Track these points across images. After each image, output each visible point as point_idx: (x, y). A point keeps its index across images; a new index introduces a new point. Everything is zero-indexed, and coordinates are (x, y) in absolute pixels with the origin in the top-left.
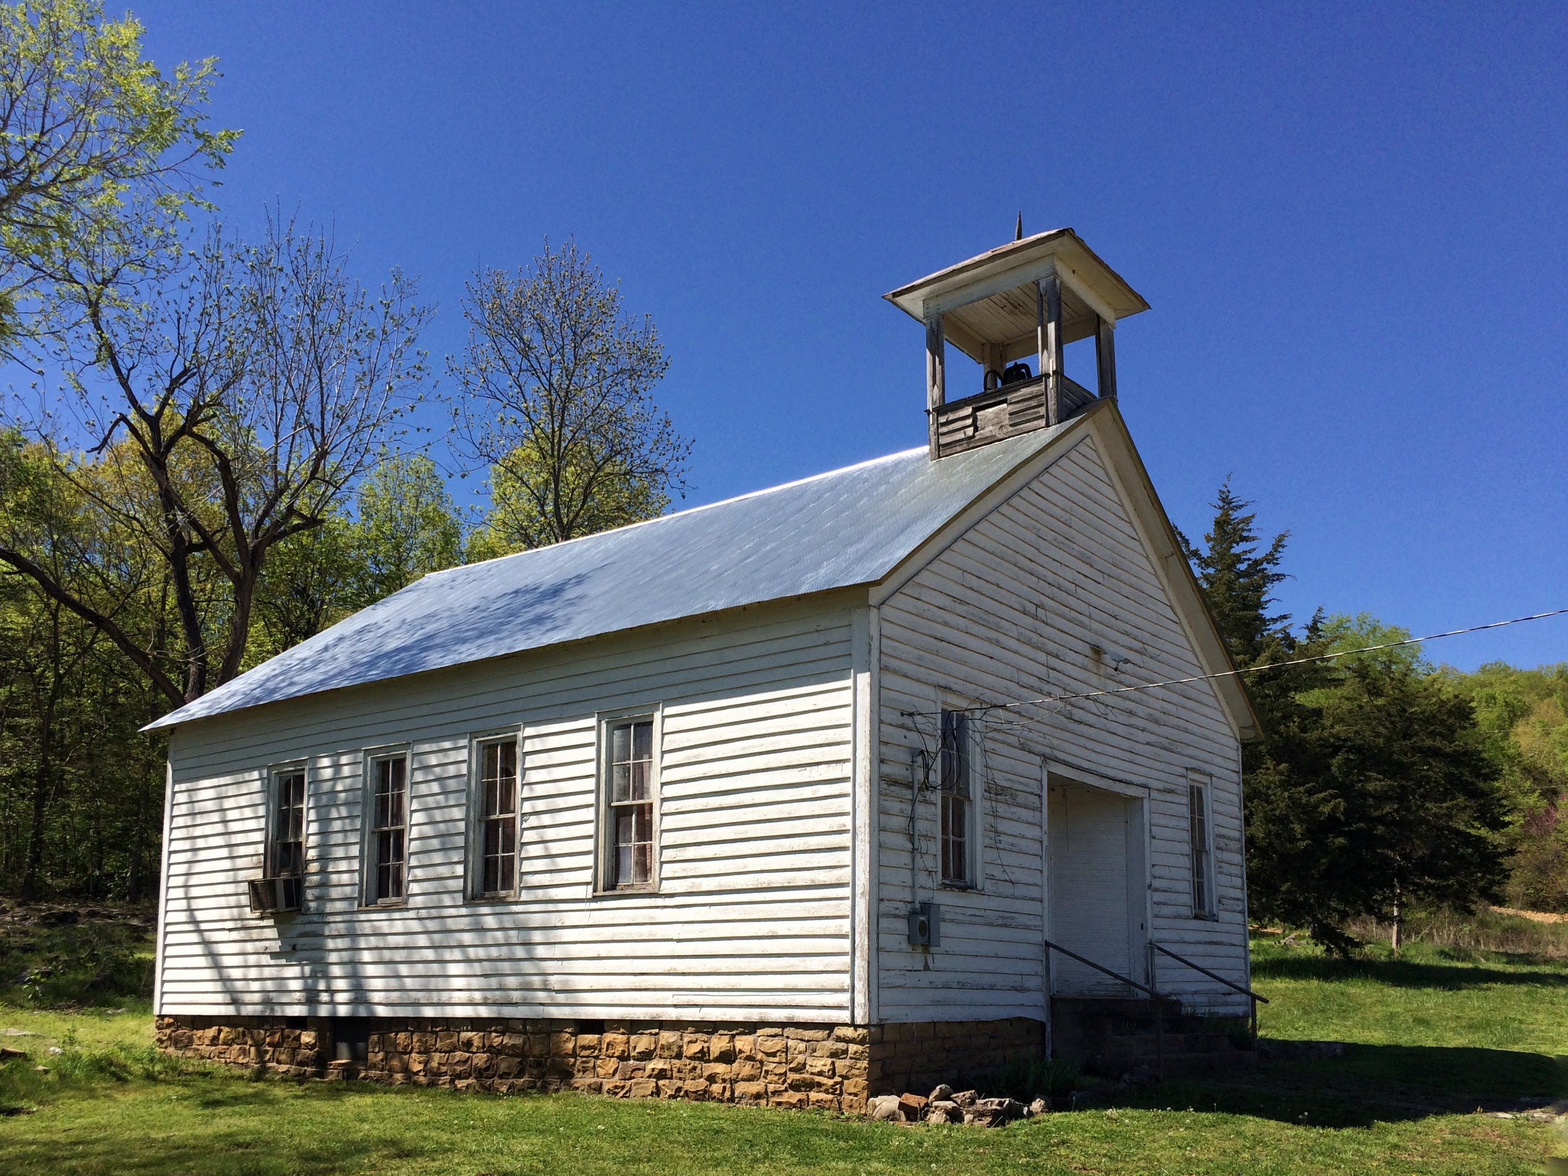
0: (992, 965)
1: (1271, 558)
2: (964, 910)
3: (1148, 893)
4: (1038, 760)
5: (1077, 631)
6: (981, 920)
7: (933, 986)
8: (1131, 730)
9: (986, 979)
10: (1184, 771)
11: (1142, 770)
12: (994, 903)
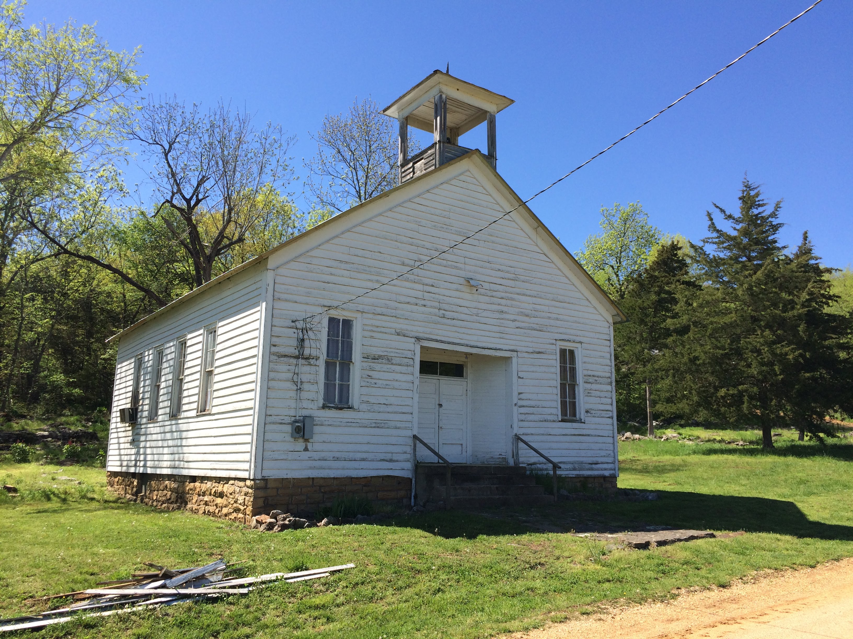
0: (365, 448)
1: (774, 215)
2: (341, 420)
3: (515, 409)
4: (413, 340)
5: (454, 271)
6: (357, 425)
7: (310, 458)
8: (502, 321)
9: (359, 456)
10: (554, 342)
11: (511, 342)
12: (370, 415)
